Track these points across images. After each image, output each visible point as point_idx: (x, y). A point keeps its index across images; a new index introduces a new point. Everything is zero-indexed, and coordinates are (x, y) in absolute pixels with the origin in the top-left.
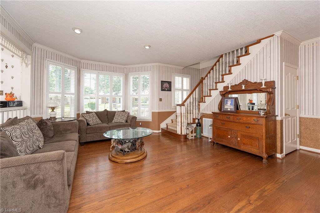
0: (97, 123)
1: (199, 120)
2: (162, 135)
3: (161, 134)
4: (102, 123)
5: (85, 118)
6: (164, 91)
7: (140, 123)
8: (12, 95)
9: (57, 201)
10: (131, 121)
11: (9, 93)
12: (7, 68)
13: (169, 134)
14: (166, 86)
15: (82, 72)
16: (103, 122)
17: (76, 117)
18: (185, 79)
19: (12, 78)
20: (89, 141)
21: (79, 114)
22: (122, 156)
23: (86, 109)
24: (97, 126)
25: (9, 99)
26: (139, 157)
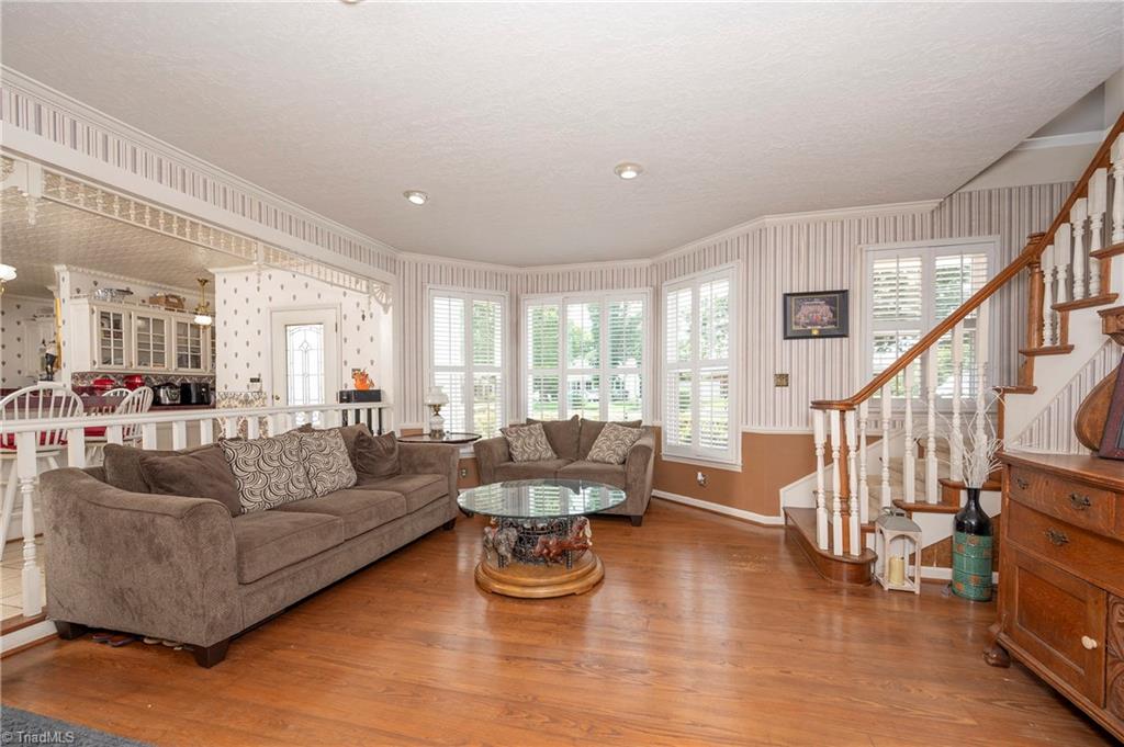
0: (537, 457)
1: (976, 493)
3: (782, 532)
4: (555, 456)
6: (802, 341)
7: (700, 474)
14: (817, 315)
15: (522, 304)
16: (559, 454)
19: (372, 340)
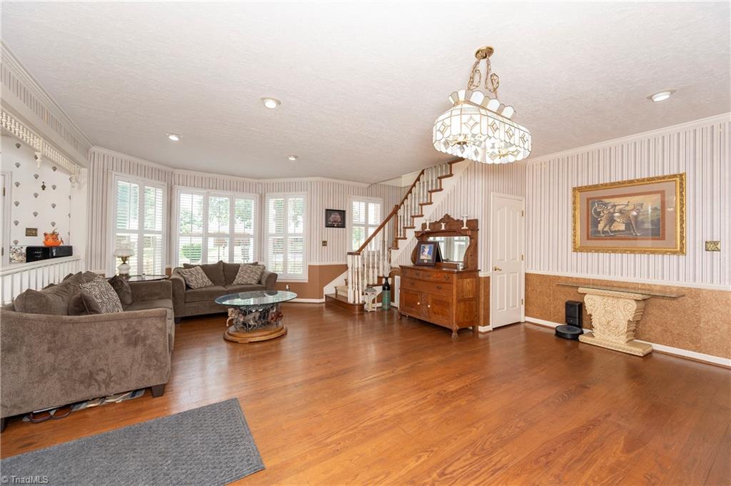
0: (204, 285)
1: (387, 279)
2: (326, 307)
3: (324, 304)
4: (213, 284)
5: (182, 276)
6: (332, 228)
7: (287, 285)
8: (54, 235)
9: (159, 364)
10: (267, 282)
11: (51, 232)
12: (44, 189)
13: (338, 305)
14: (336, 219)
15: (175, 192)
16: (215, 282)
17: (164, 274)
18: (372, 207)
19: (54, 206)
20: (190, 315)
21: (171, 269)
22: (244, 333)
23: (183, 260)
24: (204, 289)
25: (51, 242)
26: (271, 334)
